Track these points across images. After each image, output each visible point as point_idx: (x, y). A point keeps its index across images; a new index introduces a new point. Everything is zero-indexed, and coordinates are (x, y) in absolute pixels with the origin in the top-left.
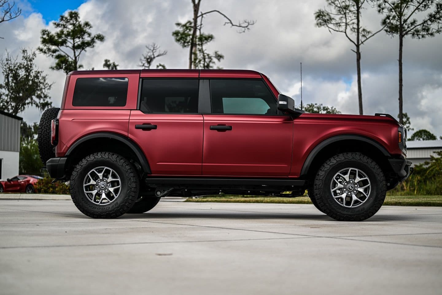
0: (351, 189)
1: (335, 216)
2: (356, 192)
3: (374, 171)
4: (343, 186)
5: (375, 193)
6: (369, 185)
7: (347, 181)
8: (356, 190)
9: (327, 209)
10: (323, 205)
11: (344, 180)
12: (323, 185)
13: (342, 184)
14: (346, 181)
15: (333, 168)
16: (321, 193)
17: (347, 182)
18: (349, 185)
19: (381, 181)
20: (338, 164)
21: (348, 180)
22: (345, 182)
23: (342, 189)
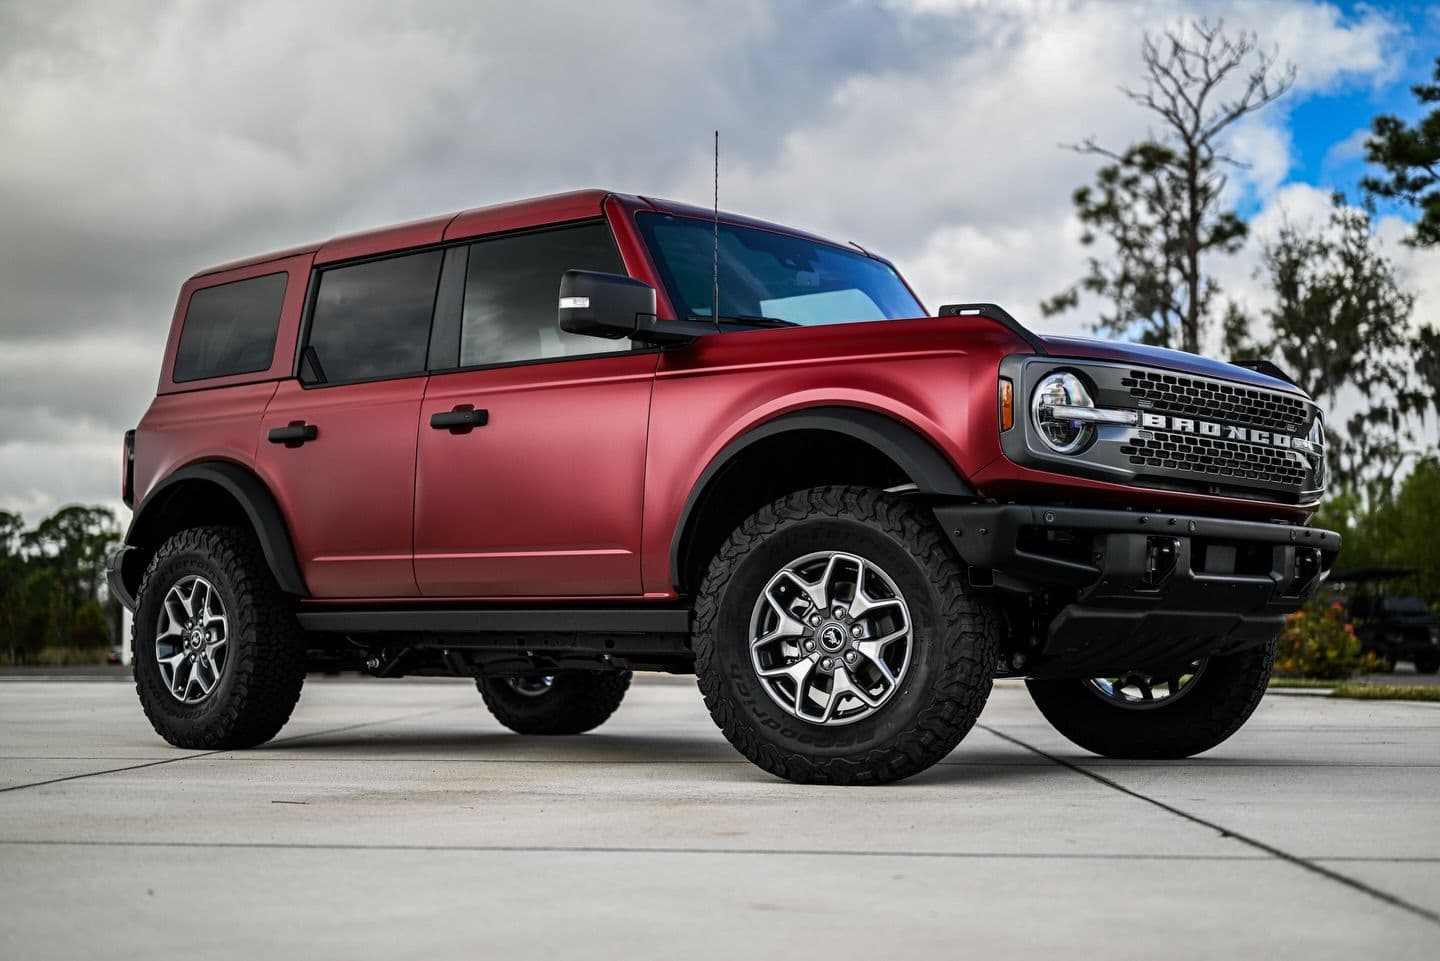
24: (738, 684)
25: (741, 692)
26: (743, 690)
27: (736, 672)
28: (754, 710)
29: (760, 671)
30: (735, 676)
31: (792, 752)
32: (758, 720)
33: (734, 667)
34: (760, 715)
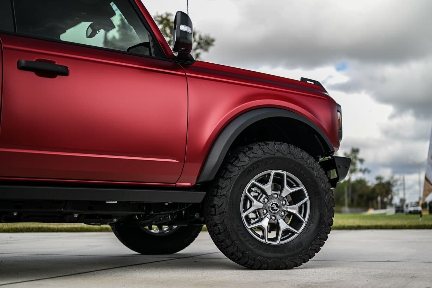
0: (276, 210)
1: (253, 262)
2: (285, 213)
3: (314, 173)
4: (262, 205)
5: (317, 214)
6: (306, 199)
7: (269, 195)
8: (284, 211)
9: (237, 251)
10: (230, 244)
11: (261, 194)
12: (228, 205)
13: (259, 201)
14: (266, 194)
15: (244, 172)
16: (226, 222)
17: (268, 197)
18: (271, 202)
19: (327, 191)
20: (252, 164)
21: (269, 192)
22: (264, 196)
23: (261, 211)
24: (241, 234)
25: (243, 237)
26: (244, 236)
27: (239, 228)
28: (250, 244)
29: (248, 227)
30: (238, 230)
31: (270, 258)
32: (252, 247)
33: (238, 226)
34: (253, 245)
